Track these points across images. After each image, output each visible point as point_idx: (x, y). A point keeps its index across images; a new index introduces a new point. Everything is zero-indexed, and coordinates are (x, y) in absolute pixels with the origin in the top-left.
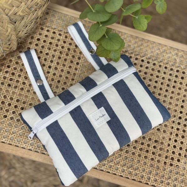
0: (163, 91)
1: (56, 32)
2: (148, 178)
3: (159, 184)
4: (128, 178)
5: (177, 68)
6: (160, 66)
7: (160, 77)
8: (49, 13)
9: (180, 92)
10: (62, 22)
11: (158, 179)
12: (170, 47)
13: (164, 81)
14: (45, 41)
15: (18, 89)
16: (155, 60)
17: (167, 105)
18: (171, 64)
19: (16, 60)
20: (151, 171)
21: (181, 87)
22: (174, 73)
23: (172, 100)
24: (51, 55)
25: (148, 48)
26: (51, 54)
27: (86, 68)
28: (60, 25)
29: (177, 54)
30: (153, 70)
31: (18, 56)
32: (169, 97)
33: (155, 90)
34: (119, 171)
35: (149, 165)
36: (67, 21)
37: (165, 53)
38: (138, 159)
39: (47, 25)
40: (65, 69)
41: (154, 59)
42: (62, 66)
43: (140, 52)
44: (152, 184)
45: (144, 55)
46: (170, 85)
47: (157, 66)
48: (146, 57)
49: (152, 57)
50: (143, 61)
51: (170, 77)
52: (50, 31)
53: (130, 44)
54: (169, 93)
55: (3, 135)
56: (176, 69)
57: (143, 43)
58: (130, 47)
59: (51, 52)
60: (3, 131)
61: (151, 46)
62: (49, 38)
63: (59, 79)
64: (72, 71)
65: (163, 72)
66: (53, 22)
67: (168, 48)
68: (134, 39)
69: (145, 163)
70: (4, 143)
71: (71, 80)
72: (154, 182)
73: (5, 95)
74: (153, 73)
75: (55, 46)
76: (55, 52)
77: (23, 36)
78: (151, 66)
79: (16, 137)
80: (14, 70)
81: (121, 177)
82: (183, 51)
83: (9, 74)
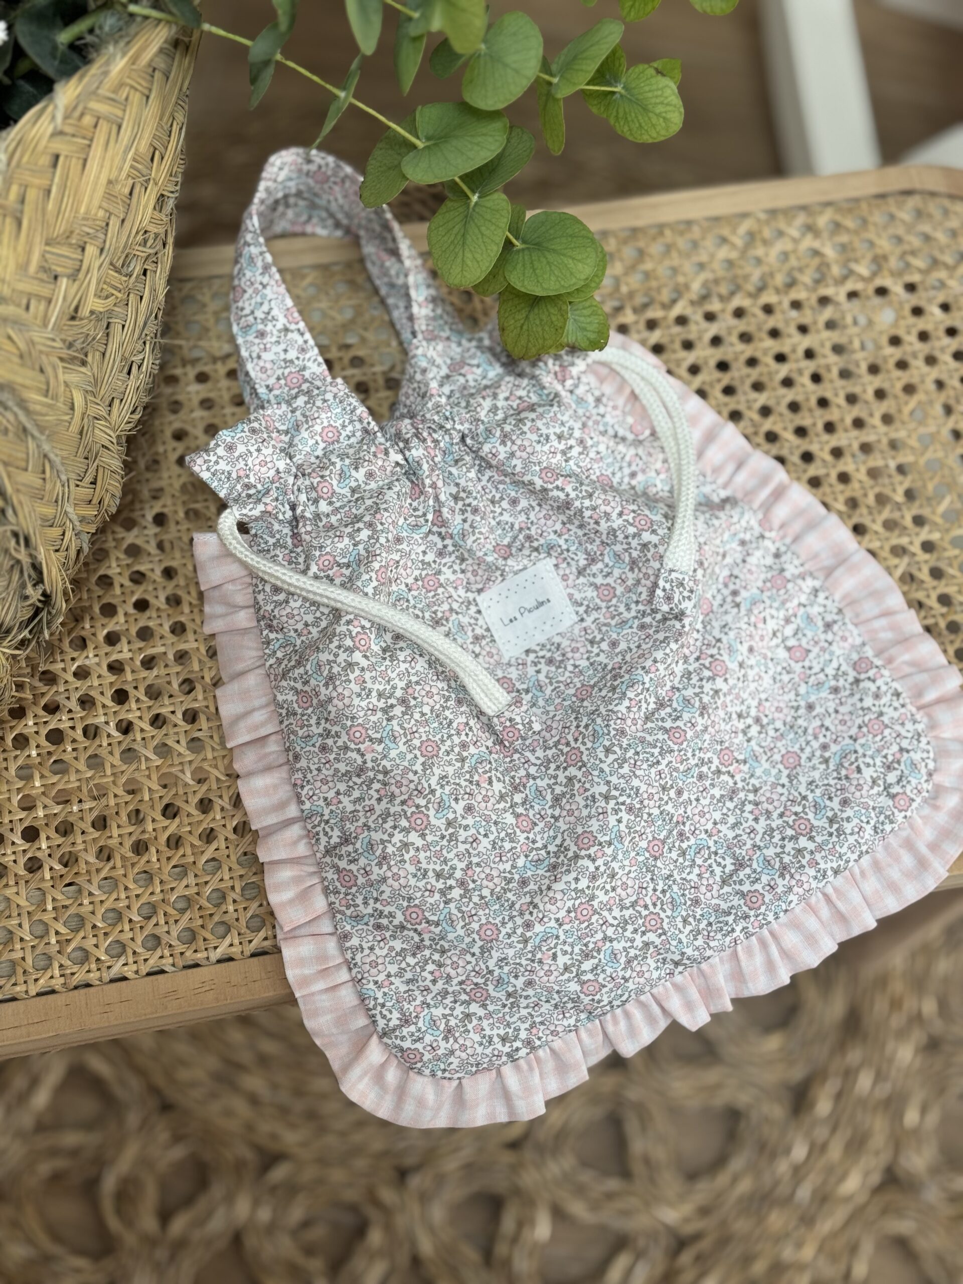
0: (839, 406)
5: (843, 284)
6: (768, 309)
7: (792, 357)
9: (912, 376)
12: (765, 212)
13: (819, 366)
16: (732, 294)
17: (884, 458)
18: (808, 281)
19: (128, 566)
21: (905, 353)
22: (842, 311)
23: (893, 427)
25: (674, 254)
29: (810, 229)
30: (745, 338)
32: (876, 421)
33: (803, 418)
37: (759, 243)
43: (650, 289)
45: (674, 296)
46: (852, 367)
47: (754, 315)
48: (686, 297)
49: (711, 285)
50: (682, 321)
51: (835, 337)
54: (866, 402)
56: (843, 290)
57: (641, 244)
61: (682, 243)
65: (793, 330)
67: (758, 220)
73: (156, 742)
74: (756, 350)
78: (728, 327)
82: (828, 204)
83: (129, 643)
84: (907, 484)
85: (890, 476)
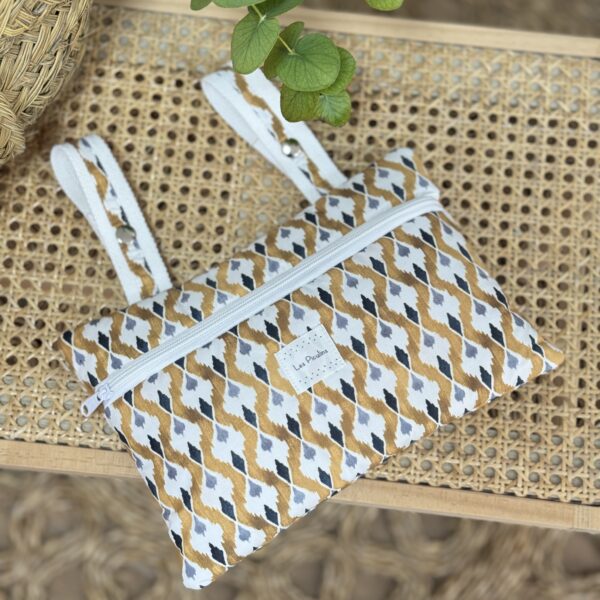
0: (517, 195)
1: (146, 73)
2: (512, 475)
3: (550, 490)
4: (447, 487)
5: (549, 114)
6: (493, 118)
7: (498, 155)
8: (114, 18)
9: (573, 187)
10: (160, 37)
11: (545, 474)
12: (515, 51)
13: (513, 165)
14: (114, 110)
15: (59, 273)
16: (474, 102)
17: (534, 238)
18: (527, 106)
19: (38, 184)
20: (517, 453)
21: (573, 170)
22: (542, 132)
23: (548, 218)
24: (142, 150)
25: (445, 67)
26: (140, 145)
27: (259, 170)
28: (153, 49)
29: (542, 71)
30: (472, 134)
31: (40, 169)
32: (538, 212)
33: (491, 197)
34: (415, 468)
35: (509, 436)
36: (174, 34)
37: (503, 73)
38: (470, 423)
39: (114, 57)
40: (191, 183)
41: (468, 99)
42: (181, 178)
43: (420, 86)
44: (526, 493)
45: (435, 94)
46: (535, 172)
47: (483, 121)
48: (442, 97)
49: (461, 93)
50: (434, 112)
51: (531, 148)
52: (126, 75)
53: (385, 67)
54: (536, 197)
55: (36, 420)
56: (548, 118)
57: (425, 54)
58: (388, 77)
59: (141, 140)
60: (35, 407)
61: (453, 60)
62: (126, 97)
63: (178, 220)
64: (216, 185)
65: (504, 137)
66: (132, 45)
67: (509, 56)
68: (396, 49)
69: (493, 432)
70: (44, 442)
71: (216, 216)
72: (531, 484)
73: (20, 297)
74: (475, 144)
75: (149, 120)
76: (153, 139)
77: (37, 103)
78: (463, 125)
79: (76, 419)
80: (35, 216)
81: (425, 488)
82: (560, 56)
83: (24, 231)
84: (543, 258)
85: (534, 250)
